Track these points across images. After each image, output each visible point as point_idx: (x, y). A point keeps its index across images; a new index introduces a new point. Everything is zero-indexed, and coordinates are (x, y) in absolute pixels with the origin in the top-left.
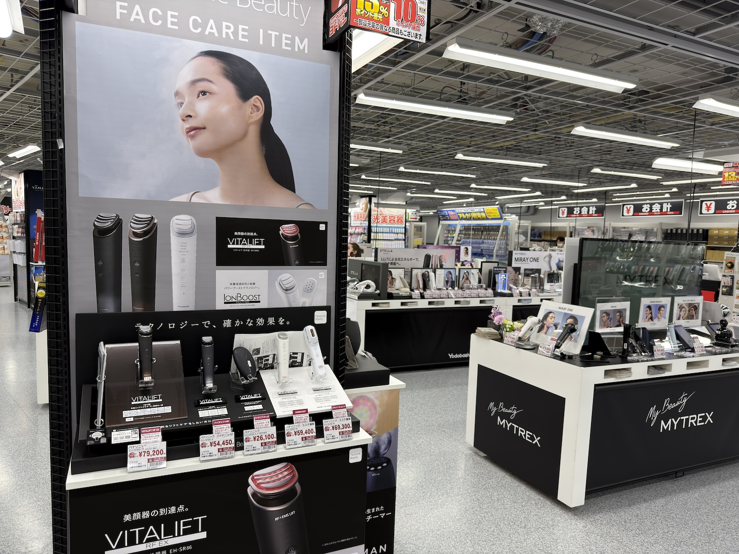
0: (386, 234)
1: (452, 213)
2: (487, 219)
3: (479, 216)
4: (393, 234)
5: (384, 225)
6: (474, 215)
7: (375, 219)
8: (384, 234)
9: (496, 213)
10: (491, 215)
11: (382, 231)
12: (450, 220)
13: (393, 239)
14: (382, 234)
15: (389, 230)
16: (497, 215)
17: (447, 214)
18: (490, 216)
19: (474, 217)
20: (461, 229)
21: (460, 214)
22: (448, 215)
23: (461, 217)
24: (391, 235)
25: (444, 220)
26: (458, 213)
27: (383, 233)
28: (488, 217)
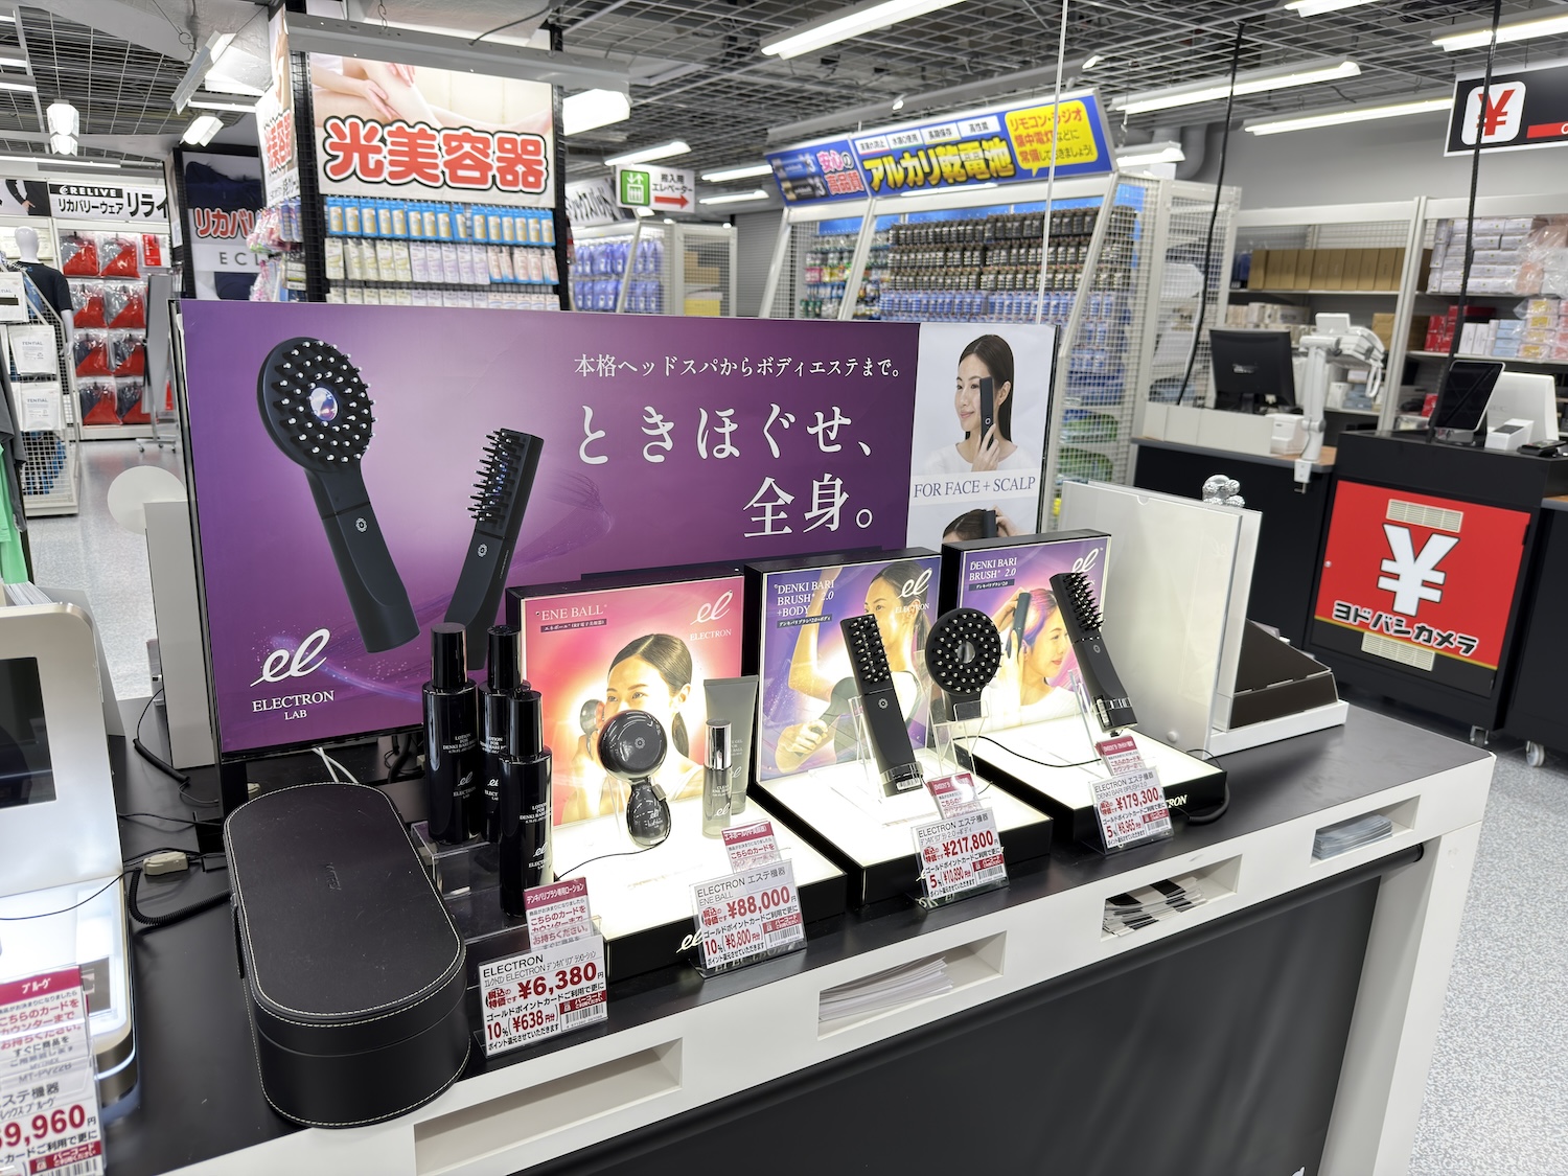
0: (433, 252)
1: (833, 160)
2: (1018, 175)
3: (975, 165)
4: (478, 255)
5: (415, 191)
6: (947, 160)
7: (348, 151)
8: (418, 252)
9: (1070, 135)
10: (1041, 148)
11: (399, 232)
12: (828, 198)
13: (483, 280)
14: (400, 251)
15: (452, 224)
16: (1075, 145)
17: (813, 169)
18: (1036, 156)
19: (947, 170)
20: (881, 242)
21: (877, 163)
22: (820, 174)
23: (878, 175)
24: (467, 255)
25: (802, 200)
26: (863, 158)
27: (408, 240)
28: (1024, 166)
